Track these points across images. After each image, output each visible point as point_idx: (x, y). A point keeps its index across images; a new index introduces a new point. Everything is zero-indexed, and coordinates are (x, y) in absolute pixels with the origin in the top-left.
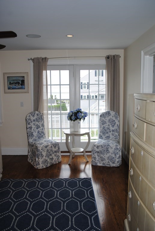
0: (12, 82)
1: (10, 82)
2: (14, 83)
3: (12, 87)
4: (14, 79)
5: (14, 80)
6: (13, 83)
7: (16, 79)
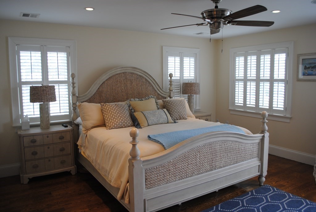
0: (307, 67)
1: (305, 67)
2: (311, 67)
3: (307, 72)
4: (311, 61)
5: (310, 63)
6: (309, 68)
7: (314, 62)
